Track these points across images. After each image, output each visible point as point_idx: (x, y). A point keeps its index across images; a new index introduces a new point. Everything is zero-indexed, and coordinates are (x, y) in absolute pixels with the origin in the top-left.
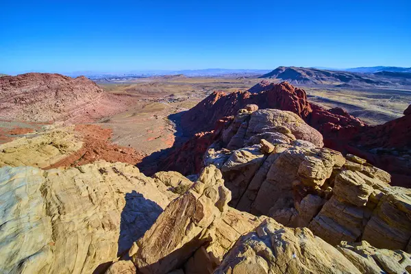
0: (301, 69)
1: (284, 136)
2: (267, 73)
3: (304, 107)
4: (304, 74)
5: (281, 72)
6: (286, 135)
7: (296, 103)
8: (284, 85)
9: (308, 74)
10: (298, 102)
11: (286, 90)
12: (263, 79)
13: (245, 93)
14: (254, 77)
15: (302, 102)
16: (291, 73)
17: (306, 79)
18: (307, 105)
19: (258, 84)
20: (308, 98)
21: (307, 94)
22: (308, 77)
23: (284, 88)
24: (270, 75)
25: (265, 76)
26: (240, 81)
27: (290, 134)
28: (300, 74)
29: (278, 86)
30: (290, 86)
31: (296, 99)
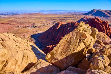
0: (105, 11)
1: (99, 45)
2: (87, 12)
3: (108, 31)
4: (106, 13)
5: (94, 12)
6: (100, 45)
7: (104, 29)
8: (96, 19)
9: (109, 13)
10: (104, 28)
11: (98, 22)
12: (85, 16)
13: (75, 23)
14: (80, 15)
15: (106, 28)
16: (99, 13)
17: (108, 16)
18: (109, 30)
19: (82, 18)
20: (110, 26)
21: (109, 24)
22: (108, 15)
23: (96, 20)
24: (88, 14)
25: (86, 14)
26: (72, 17)
27: (102, 44)
28: (104, 13)
29: (93, 20)
30: (99, 19)
31: (103, 26)
